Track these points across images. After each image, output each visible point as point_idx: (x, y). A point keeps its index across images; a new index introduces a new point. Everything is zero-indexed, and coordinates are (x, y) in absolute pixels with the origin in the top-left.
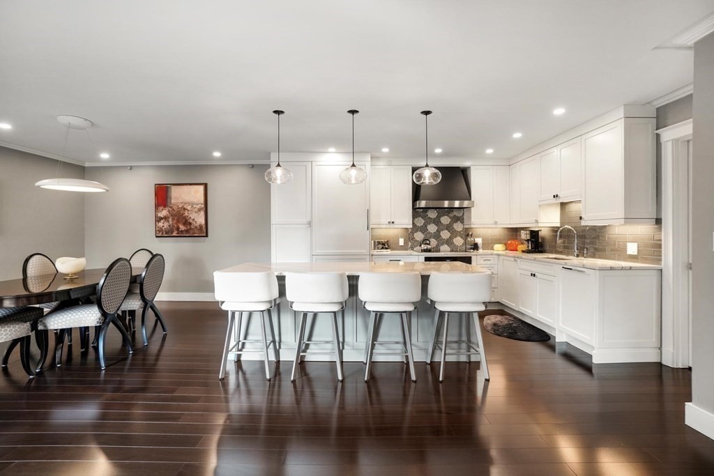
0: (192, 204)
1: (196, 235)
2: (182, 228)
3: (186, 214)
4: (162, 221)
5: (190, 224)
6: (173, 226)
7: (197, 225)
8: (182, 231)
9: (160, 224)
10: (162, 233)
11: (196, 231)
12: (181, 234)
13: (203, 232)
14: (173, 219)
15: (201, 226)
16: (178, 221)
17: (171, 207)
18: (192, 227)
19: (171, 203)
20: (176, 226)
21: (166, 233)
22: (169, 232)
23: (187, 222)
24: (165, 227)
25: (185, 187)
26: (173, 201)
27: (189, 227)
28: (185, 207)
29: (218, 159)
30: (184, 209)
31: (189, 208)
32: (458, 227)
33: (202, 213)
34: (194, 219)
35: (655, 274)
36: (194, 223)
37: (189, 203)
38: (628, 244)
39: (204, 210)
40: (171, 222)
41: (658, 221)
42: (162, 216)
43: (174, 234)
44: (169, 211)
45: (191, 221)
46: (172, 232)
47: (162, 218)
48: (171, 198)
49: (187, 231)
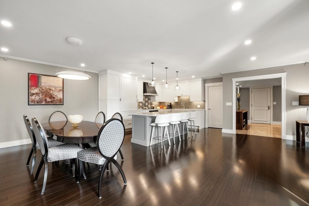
0: (55, 88)
1: (57, 104)
2: (48, 100)
3: (51, 92)
4: (34, 96)
5: (54, 98)
6: (43, 99)
7: (58, 98)
8: (48, 102)
9: (32, 97)
10: (34, 103)
11: (57, 102)
12: (47, 104)
13: (61, 102)
14: (42, 95)
15: (60, 99)
16: (46, 96)
17: (41, 88)
18: (55, 99)
19: (41, 86)
20: (44, 99)
21: (37, 103)
22: (39, 102)
23: (51, 97)
24: (37, 99)
25: (51, 77)
26: (42, 84)
27: (53, 100)
28: (51, 88)
29: (83, 68)
30: (50, 90)
31: (53, 89)
32: (149, 102)
33: (61, 92)
34: (56, 95)
35: (204, 111)
36: (56, 97)
37: (53, 87)
38: (198, 106)
39: (62, 91)
40: (41, 96)
41: (205, 101)
42: (34, 93)
43: (43, 103)
44: (40, 90)
45: (54, 96)
46: (42, 102)
47: (34, 94)
48: (41, 82)
49: (52, 102)
